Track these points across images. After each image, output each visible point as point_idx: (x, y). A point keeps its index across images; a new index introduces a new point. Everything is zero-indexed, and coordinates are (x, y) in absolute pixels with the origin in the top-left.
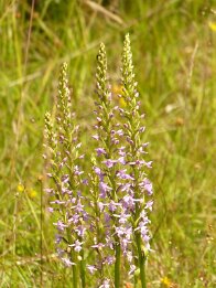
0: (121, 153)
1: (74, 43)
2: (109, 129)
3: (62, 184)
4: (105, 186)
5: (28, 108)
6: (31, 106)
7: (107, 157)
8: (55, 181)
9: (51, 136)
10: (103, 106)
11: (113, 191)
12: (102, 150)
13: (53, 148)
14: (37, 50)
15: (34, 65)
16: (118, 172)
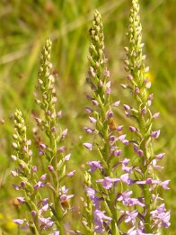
0: (124, 168)
1: (75, 9)
2: (107, 134)
3: (40, 212)
4: (101, 215)
5: (8, 100)
6: (11, 98)
7: (105, 173)
8: (30, 208)
9: (22, 143)
10: (98, 101)
11: (113, 223)
12: (96, 163)
13: (26, 161)
14: (22, 19)
15: (17, 40)
16: (119, 195)
